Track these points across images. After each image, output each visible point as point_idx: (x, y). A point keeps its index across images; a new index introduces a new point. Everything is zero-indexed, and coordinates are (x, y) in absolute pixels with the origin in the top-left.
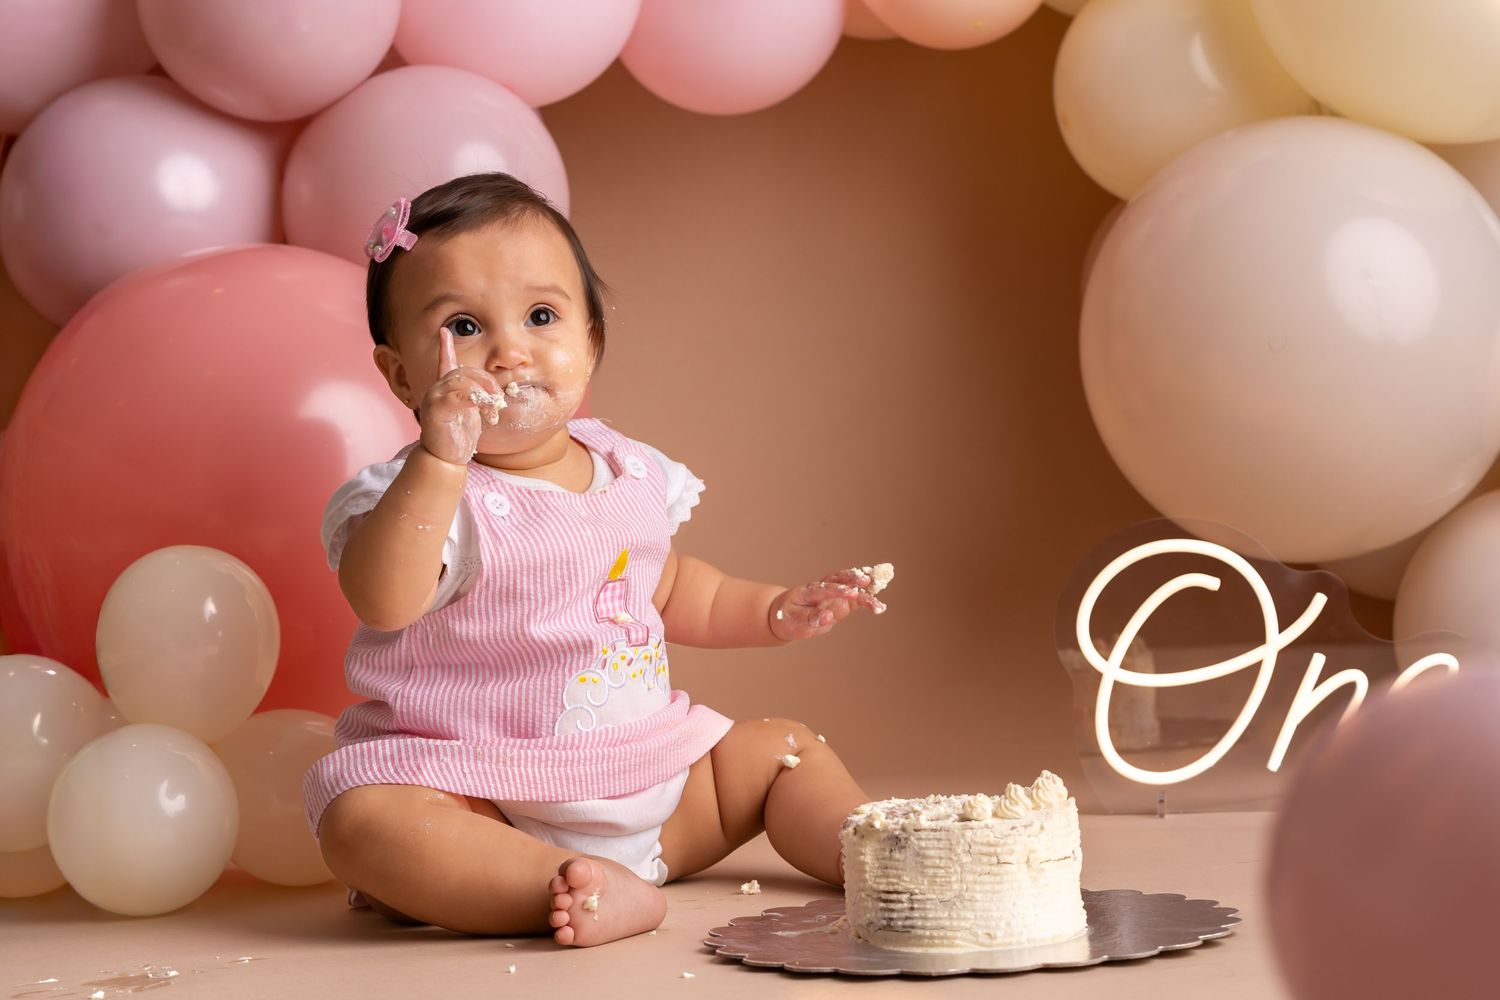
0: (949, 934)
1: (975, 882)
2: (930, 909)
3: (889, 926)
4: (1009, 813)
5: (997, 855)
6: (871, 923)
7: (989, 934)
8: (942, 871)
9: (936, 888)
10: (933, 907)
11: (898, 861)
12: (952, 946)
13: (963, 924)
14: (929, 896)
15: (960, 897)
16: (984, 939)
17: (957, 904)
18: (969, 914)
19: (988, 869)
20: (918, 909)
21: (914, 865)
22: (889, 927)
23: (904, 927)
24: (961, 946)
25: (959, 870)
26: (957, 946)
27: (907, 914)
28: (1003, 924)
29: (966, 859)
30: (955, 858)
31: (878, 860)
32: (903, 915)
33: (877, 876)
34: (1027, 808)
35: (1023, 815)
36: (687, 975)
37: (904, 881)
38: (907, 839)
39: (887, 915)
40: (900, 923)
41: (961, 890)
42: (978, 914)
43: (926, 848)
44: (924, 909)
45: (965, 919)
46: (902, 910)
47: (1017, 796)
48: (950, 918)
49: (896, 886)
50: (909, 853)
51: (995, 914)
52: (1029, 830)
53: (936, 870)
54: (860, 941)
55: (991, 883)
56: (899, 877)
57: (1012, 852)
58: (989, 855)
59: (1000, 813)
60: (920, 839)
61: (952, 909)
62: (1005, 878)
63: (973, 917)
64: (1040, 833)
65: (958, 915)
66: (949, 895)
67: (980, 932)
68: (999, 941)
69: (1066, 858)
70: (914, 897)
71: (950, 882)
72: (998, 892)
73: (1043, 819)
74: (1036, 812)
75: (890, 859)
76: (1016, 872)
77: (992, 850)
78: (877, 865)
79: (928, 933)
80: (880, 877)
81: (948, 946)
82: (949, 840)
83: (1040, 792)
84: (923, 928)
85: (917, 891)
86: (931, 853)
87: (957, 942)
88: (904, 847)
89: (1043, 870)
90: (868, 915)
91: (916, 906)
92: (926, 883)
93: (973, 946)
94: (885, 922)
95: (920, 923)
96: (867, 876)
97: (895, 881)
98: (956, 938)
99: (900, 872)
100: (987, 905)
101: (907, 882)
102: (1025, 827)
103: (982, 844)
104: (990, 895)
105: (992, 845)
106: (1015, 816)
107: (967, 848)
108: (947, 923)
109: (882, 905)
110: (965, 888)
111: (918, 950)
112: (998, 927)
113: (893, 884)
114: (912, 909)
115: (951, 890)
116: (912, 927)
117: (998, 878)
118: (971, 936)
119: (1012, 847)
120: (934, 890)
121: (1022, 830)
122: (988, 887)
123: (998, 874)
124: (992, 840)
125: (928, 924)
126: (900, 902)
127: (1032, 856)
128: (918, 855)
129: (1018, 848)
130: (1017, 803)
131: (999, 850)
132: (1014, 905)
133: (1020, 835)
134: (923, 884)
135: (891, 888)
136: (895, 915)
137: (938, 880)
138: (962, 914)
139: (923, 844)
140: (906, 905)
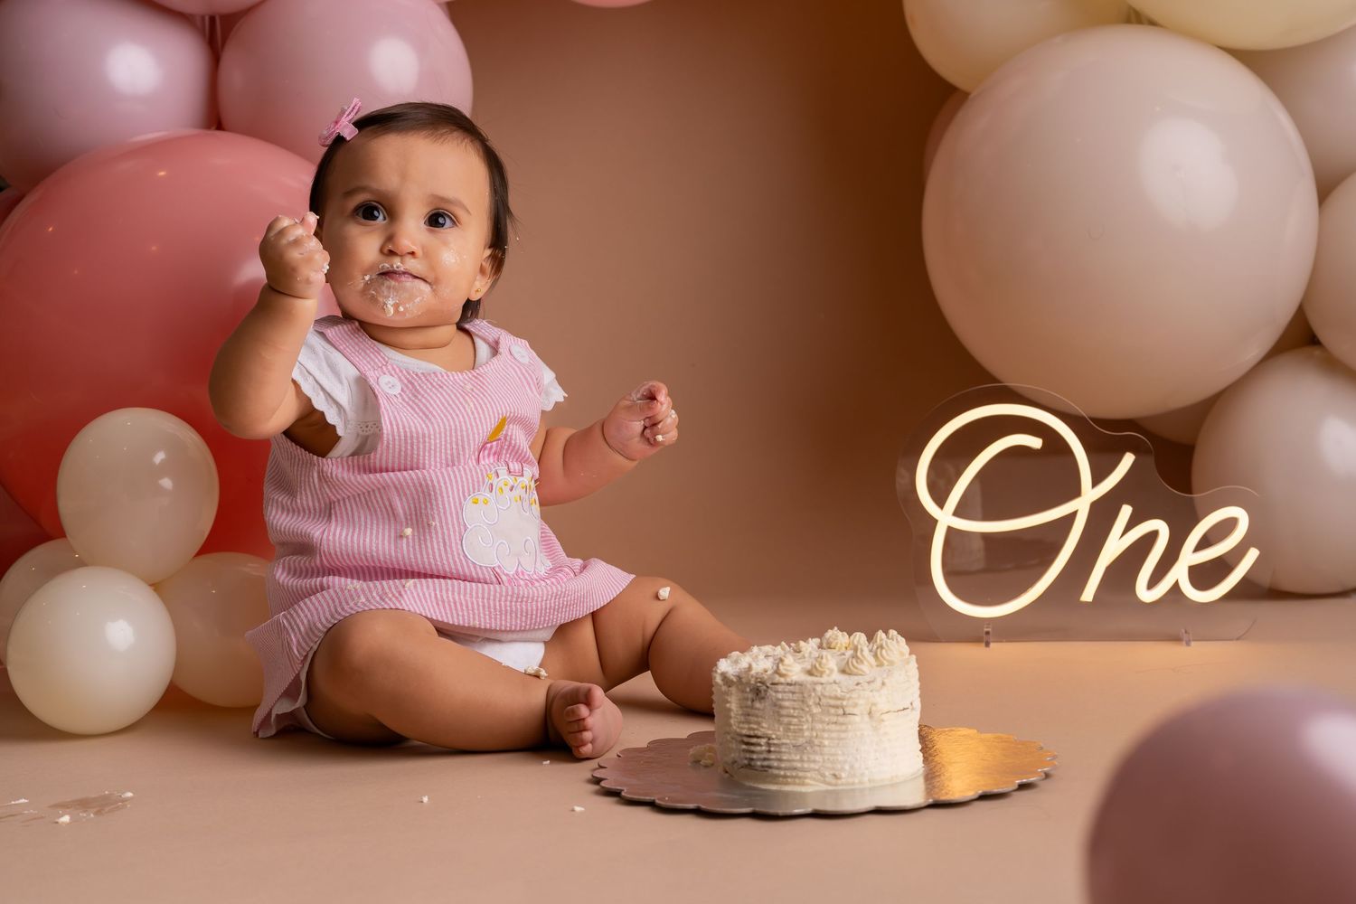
0: (801, 774)
1: (824, 730)
2: (785, 752)
3: (750, 764)
4: (856, 670)
5: (843, 707)
6: (734, 762)
7: (835, 775)
8: (795, 720)
9: (790, 734)
10: (787, 750)
11: (759, 709)
12: (803, 784)
13: (812, 765)
14: (784, 741)
15: (810, 742)
16: (830, 779)
17: (808, 748)
18: (818, 758)
19: (835, 719)
20: (775, 752)
21: (771, 713)
22: (750, 766)
23: (763, 766)
24: (811, 785)
25: (810, 719)
26: (808, 784)
27: (765, 755)
28: (847, 767)
29: (816, 710)
30: (807, 709)
31: (741, 707)
32: (762, 756)
33: (740, 722)
34: (871, 666)
35: (868, 672)
36: (578, 809)
37: (763, 727)
38: (766, 691)
39: (748, 755)
40: (759, 763)
41: (812, 737)
42: (826, 757)
43: (782, 700)
44: (780, 752)
45: (814, 761)
46: (761, 752)
47: (863, 655)
48: (802, 760)
49: (756, 732)
50: (767, 703)
51: (840, 758)
52: (873, 686)
53: (791, 719)
54: (727, 775)
55: (838, 731)
56: (759, 724)
57: (856, 705)
58: (837, 707)
59: (847, 670)
60: (777, 692)
61: (803, 751)
62: (850, 727)
63: (821, 760)
64: (881, 688)
65: (809, 758)
66: (801, 741)
67: (827, 774)
68: (843, 781)
69: (904, 709)
70: (771, 741)
71: (801, 730)
72: (842, 739)
73: (885, 676)
74: (879, 668)
75: (752, 707)
76: (859, 721)
77: (839, 703)
78: (740, 713)
79: (782, 773)
80: (743, 723)
81: (799, 784)
82: (802, 693)
83: (884, 651)
84: (779, 768)
85: (774, 736)
86: (786, 704)
87: (807, 781)
88: (763, 698)
89: (883, 721)
90: (733, 755)
91: (772, 749)
92: (781, 729)
93: (821, 784)
94: (746, 762)
95: (775, 764)
96: (732, 721)
97: (755, 727)
98: (806, 778)
99: (760, 719)
100: (833, 750)
101: (765, 728)
102: (869, 683)
103: (830, 698)
104: (836, 741)
105: (839, 699)
106: (860, 672)
107: (818, 700)
108: (799, 765)
109: (744, 747)
110: (815, 734)
111: (774, 787)
112: (843, 769)
113: (754, 729)
114: (769, 751)
115: (803, 737)
116: (770, 767)
117: (844, 727)
118: (819, 777)
119: (856, 701)
120: (788, 736)
121: (866, 685)
122: (834, 735)
123: (842, 724)
124: (839, 693)
125: (783, 765)
126: (760, 745)
127: (874, 708)
128: (775, 705)
129: (861, 702)
130: (862, 662)
131: (845, 703)
132: (857, 750)
133: (864, 690)
134: (779, 730)
135: (752, 733)
136: (755, 756)
137: (792, 727)
138: (812, 757)
139: (780, 696)
140: (764, 748)
